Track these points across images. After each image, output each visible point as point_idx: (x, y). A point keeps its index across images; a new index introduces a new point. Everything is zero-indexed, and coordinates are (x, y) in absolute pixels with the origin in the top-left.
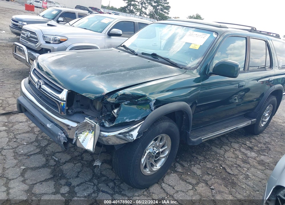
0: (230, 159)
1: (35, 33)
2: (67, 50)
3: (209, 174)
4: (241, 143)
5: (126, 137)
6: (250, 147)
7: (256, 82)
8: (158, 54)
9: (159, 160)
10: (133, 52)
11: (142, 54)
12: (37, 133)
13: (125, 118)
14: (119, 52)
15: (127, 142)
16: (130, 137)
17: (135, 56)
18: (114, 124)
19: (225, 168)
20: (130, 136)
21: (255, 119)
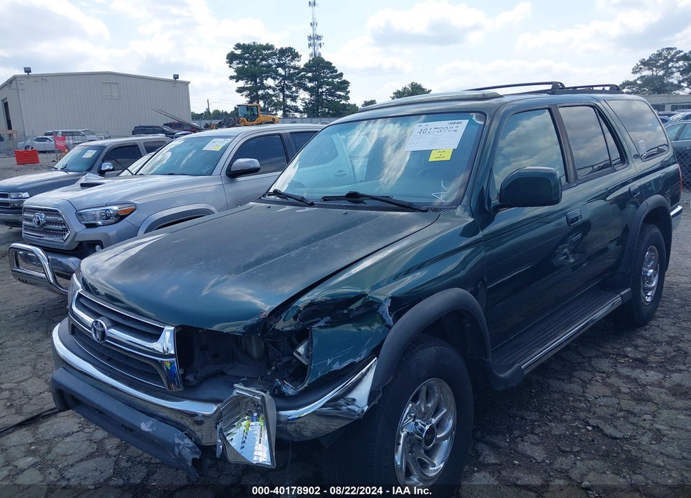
0: (603, 401)
1: (57, 211)
2: (141, 232)
3: (564, 452)
4: (613, 355)
5: (339, 409)
6: (637, 360)
7: (601, 203)
8: (361, 192)
9: (436, 446)
10: (301, 202)
11: (325, 200)
12: (113, 452)
13: (329, 361)
14: (270, 207)
15: (347, 422)
16: (349, 407)
17: (307, 209)
18: (306, 385)
19: (598, 427)
20: (349, 405)
21: (628, 288)
